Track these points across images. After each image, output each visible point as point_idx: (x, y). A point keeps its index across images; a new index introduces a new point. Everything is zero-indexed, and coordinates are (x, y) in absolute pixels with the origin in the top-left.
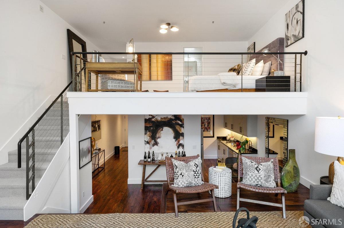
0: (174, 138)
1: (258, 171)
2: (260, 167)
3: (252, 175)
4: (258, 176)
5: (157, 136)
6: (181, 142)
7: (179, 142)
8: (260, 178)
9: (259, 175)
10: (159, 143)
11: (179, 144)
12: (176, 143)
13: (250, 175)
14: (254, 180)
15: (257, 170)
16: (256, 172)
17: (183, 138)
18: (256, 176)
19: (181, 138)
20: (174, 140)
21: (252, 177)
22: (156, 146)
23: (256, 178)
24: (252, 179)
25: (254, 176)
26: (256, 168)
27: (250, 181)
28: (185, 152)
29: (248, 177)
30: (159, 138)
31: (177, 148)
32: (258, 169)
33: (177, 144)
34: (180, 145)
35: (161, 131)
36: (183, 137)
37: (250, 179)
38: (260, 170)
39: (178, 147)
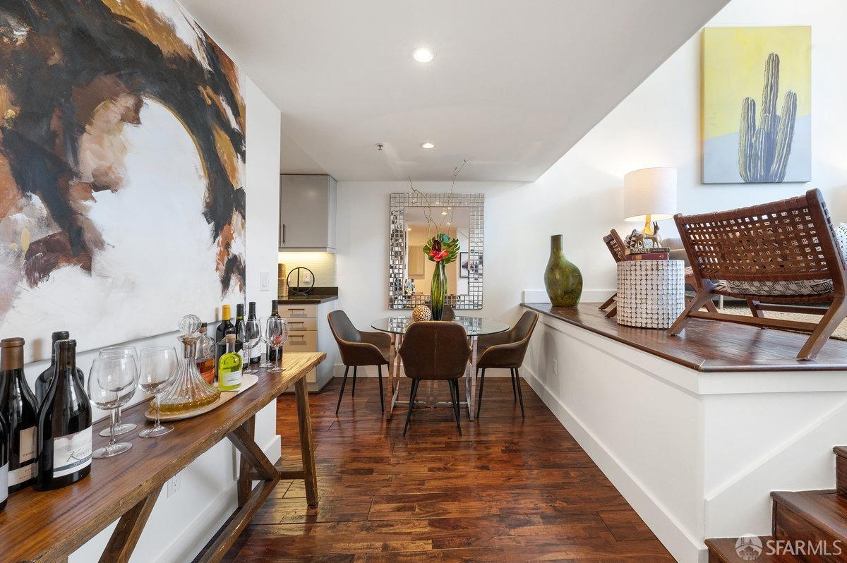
0: (205, 214)
5: (90, 157)
6: (235, 249)
7: (227, 246)
10: (100, 244)
11: (229, 261)
12: (216, 249)
17: (243, 225)
19: (236, 217)
20: (207, 228)
22: (66, 275)
28: (252, 305)
30: (102, 183)
31: (219, 285)
33: (221, 255)
34: (233, 269)
35: (124, 119)
36: (244, 217)
39: (226, 283)
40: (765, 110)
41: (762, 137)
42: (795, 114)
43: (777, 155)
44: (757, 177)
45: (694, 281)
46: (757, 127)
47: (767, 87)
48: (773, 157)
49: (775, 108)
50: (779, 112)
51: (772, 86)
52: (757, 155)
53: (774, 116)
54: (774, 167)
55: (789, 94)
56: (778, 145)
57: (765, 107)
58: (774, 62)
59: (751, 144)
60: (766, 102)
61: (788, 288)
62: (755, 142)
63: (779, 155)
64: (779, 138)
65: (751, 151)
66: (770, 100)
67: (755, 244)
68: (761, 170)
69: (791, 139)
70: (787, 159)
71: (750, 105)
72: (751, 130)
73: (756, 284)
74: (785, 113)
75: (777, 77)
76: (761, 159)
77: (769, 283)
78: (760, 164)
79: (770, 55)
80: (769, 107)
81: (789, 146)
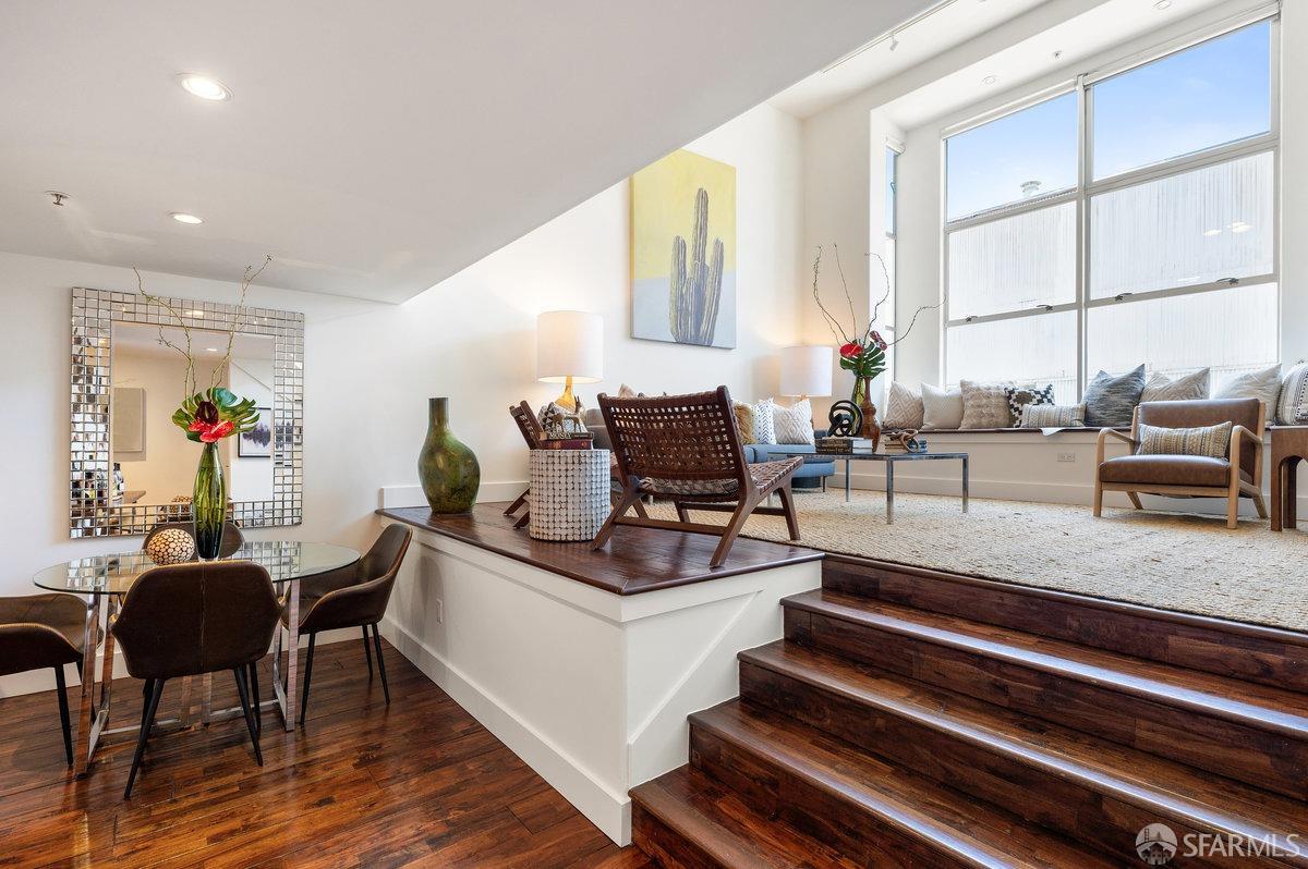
40: (695, 256)
41: (692, 288)
42: (722, 266)
43: (706, 313)
44: (687, 337)
45: (618, 475)
46: (687, 275)
47: (697, 228)
48: (702, 314)
49: (704, 256)
50: (708, 262)
51: (702, 229)
52: (687, 309)
53: (704, 265)
54: (704, 327)
55: (717, 242)
56: (707, 301)
57: (695, 251)
58: (703, 198)
59: (682, 295)
60: (696, 246)
61: (705, 488)
62: (686, 293)
63: (708, 311)
64: (708, 292)
65: (682, 303)
66: (700, 244)
67: (677, 439)
68: (691, 331)
69: (718, 296)
70: (716, 317)
71: (680, 246)
72: (682, 277)
73: (679, 482)
74: (713, 264)
75: (706, 219)
76: (691, 316)
77: (689, 482)
78: (691, 322)
79: (700, 190)
80: (700, 255)
81: (717, 302)
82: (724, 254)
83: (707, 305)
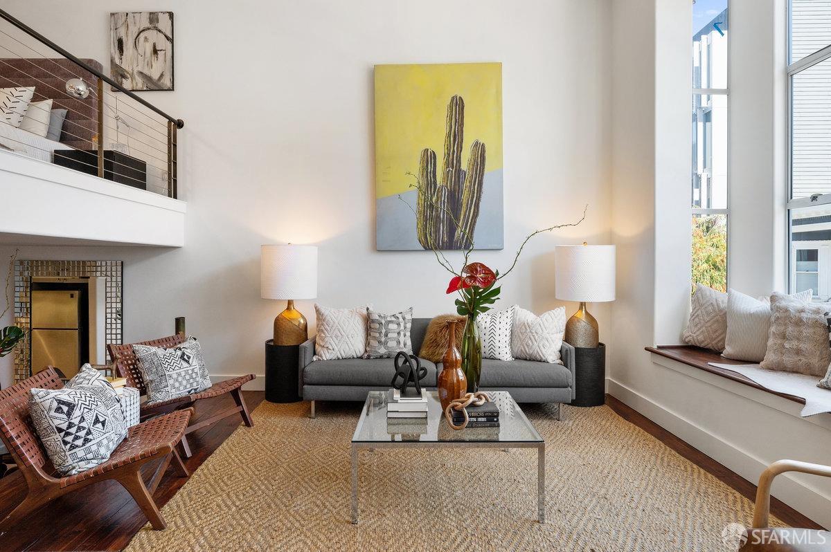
1: (188, 362)
2: (188, 352)
3: (179, 375)
4: (190, 372)
8: (194, 375)
9: (191, 368)
13: (175, 376)
14: (184, 382)
15: (184, 359)
16: (185, 364)
18: (187, 372)
21: (180, 379)
23: (188, 377)
24: (180, 383)
25: (183, 374)
26: (182, 357)
27: (178, 389)
29: (171, 382)
32: (185, 357)
37: (177, 385)
38: (189, 358)
40: (448, 164)
41: (444, 198)
42: (483, 169)
43: (462, 217)
44: (439, 243)
46: (438, 183)
47: (449, 136)
48: (457, 220)
49: (459, 161)
50: (464, 166)
51: (456, 136)
52: (438, 217)
53: (459, 171)
54: (458, 233)
55: (477, 144)
56: (464, 205)
57: (448, 160)
58: (458, 106)
59: (431, 206)
60: (449, 154)
62: (437, 202)
63: (465, 215)
64: (465, 197)
65: (431, 212)
66: (454, 151)
68: (443, 236)
69: (479, 198)
70: (475, 222)
71: (429, 158)
72: (431, 187)
74: (471, 167)
75: (461, 125)
76: (443, 222)
78: (443, 228)
79: (453, 98)
80: (453, 160)
81: (477, 206)
82: (487, 155)
83: (464, 209)
